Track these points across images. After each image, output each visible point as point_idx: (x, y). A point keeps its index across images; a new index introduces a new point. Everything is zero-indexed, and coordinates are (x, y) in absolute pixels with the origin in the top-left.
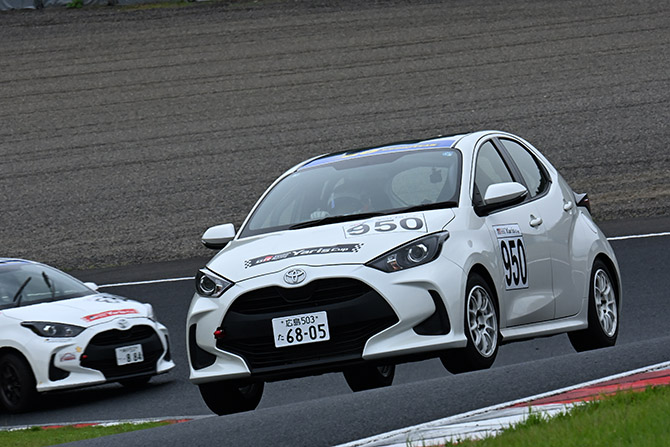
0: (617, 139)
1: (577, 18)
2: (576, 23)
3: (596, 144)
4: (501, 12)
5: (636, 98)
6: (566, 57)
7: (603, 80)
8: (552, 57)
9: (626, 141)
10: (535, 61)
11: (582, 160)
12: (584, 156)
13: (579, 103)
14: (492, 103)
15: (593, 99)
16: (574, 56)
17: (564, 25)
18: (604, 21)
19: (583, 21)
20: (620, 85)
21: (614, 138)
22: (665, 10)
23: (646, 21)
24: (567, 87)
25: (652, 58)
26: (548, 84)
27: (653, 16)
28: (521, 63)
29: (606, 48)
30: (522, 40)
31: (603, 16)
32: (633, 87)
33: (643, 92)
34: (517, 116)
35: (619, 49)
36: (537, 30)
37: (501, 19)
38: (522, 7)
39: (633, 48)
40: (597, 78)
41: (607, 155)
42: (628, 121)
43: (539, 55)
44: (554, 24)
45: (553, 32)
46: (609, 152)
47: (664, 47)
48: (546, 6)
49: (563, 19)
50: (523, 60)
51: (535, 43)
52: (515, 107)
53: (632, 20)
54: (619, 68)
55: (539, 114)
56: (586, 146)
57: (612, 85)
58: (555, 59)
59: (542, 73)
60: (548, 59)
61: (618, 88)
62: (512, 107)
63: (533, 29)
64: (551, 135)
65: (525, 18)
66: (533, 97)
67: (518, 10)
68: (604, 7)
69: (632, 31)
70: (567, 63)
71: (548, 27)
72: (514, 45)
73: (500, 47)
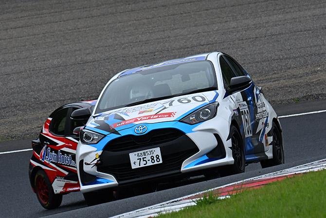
0: (79, 83)
1: (53, 11)
2: (53, 14)
3: (67, 86)
4: (7, 8)
5: (89, 58)
6: (47, 35)
7: (69, 47)
8: (38, 34)
9: (84, 84)
10: (28, 38)
11: (58, 97)
12: (59, 94)
13: (55, 62)
14: (3, 63)
15: (64, 59)
16: (52, 34)
17: (45, 15)
18: (69, 12)
19: (56, 12)
20: (80, 50)
21: (77, 82)
22: (106, 4)
23: (95, 11)
24: (48, 53)
25: (98, 33)
26: (37, 51)
27: (99, 8)
28: (20, 39)
29: (71, 28)
30: (20, 25)
31: (69, 9)
32: (87, 51)
33: (94, 54)
34: (18, 71)
35: (78, 29)
36: (29, 19)
37: (7, 12)
38: (20, 5)
39: (87, 28)
40: (66, 47)
41: (73, 93)
42: (85, 72)
43: (31, 34)
44: (39, 15)
45: (39, 19)
46: (74, 91)
47: (106, 26)
48: (34, 4)
49: (44, 11)
50: (21, 37)
51: (28, 26)
52: (17, 66)
53: (86, 11)
54: (79, 40)
55: (31, 70)
56: (60, 88)
57: (75, 51)
58: (41, 36)
59: (33, 45)
60: (36, 36)
61: (79, 52)
62: (15, 66)
63: (27, 18)
64: (39, 82)
65: (22, 12)
66: (28, 59)
67: (17, 7)
68: (69, 3)
69: (86, 18)
70: (47, 38)
71: (36, 17)
72: (15, 28)
73: (7, 29)
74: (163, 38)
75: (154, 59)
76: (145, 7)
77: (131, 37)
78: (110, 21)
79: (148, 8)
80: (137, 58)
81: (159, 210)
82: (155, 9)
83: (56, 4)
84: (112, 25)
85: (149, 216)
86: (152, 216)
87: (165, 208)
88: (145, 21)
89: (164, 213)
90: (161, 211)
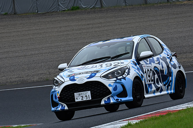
1: (140, 17)
2: (140, 18)
4: (120, 15)
6: (137, 27)
10: (129, 28)
16: (140, 27)
17: (137, 19)
18: (147, 18)
19: (142, 18)
22: (164, 15)
23: (159, 18)
25: (160, 27)
27: (161, 16)
29: (148, 25)
30: (126, 23)
31: (147, 16)
35: (152, 25)
37: (120, 17)
39: (155, 25)
48: (132, 14)
49: (136, 17)
50: (126, 28)
51: (129, 23)
53: (155, 17)
54: (152, 30)
58: (135, 28)
59: (131, 32)
60: (133, 28)
63: (129, 20)
65: (126, 17)
67: (125, 15)
68: (147, 14)
69: (155, 20)
70: (138, 29)
71: (133, 19)
72: (123, 24)
73: (120, 25)
74: (189, 30)
75: (185, 39)
76: (181, 16)
77: (175, 30)
78: (165, 23)
79: (183, 17)
80: (177, 39)
81: (187, 106)
82: (186, 17)
83: (142, 14)
84: (167, 24)
85: (182, 108)
86: (184, 108)
87: (190, 105)
88: (181, 22)
89: (189, 107)
90: (188, 106)
